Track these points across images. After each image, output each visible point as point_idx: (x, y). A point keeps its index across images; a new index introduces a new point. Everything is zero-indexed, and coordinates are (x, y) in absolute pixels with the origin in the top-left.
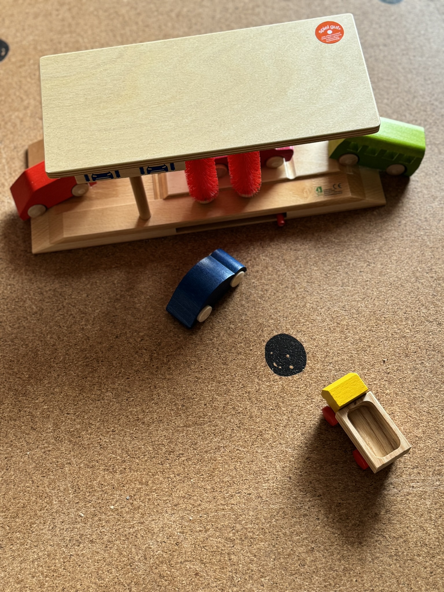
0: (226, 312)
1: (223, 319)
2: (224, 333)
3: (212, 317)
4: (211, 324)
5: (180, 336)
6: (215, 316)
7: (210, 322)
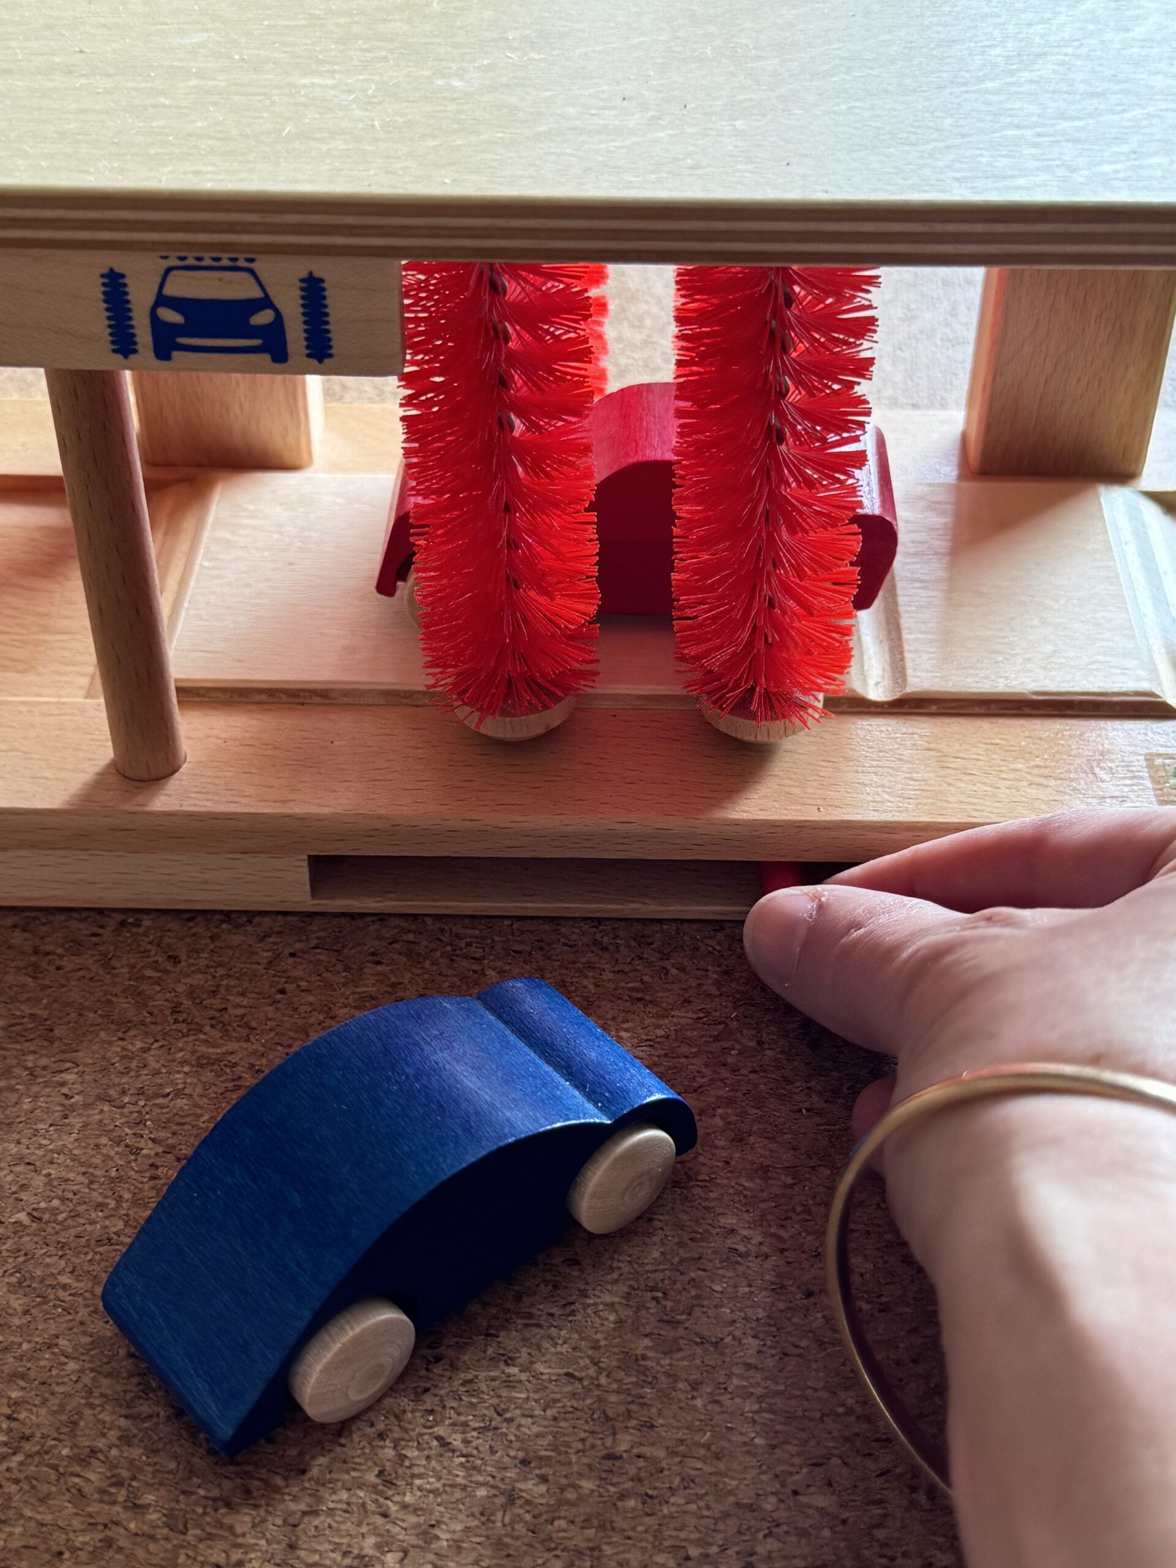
0: (510, 1383)
1: (481, 1430)
2: (467, 1529)
3: (405, 1403)
4: (389, 1453)
5: (150, 1498)
6: (429, 1401)
7: (381, 1436)
